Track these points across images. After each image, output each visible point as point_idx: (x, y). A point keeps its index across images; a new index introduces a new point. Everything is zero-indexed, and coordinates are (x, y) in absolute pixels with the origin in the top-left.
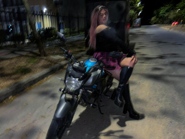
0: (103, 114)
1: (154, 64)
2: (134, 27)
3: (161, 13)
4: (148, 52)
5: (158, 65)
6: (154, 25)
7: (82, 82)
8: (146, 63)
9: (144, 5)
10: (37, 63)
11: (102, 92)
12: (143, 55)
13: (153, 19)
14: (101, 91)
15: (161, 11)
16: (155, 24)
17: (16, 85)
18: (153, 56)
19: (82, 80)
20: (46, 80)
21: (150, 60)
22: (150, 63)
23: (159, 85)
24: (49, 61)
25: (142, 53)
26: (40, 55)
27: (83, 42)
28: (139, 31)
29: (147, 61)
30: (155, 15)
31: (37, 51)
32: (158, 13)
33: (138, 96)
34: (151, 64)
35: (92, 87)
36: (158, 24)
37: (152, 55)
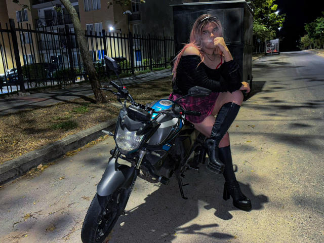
0: (187, 198)
1: (295, 118)
2: (266, 55)
3: (317, 28)
4: (286, 97)
5: (302, 120)
6: (306, 51)
7: (142, 137)
8: (280, 116)
9: (285, 15)
10: (89, 113)
11: (185, 160)
12: (277, 101)
13: (303, 39)
14: (183, 159)
15: (317, 26)
16: (307, 48)
17: (50, 146)
18: (295, 103)
19: (142, 134)
20: (100, 141)
21: (289, 111)
22: (286, 116)
23: (298, 154)
24: (109, 111)
25: (274, 99)
26: (94, 102)
27: (170, 80)
28: (276, 60)
29: (282, 112)
30: (307, 33)
31: (91, 95)
32: (312, 30)
33: (254, 171)
34: (288, 118)
35: (162, 148)
36: (313, 48)
37: (294, 101)
